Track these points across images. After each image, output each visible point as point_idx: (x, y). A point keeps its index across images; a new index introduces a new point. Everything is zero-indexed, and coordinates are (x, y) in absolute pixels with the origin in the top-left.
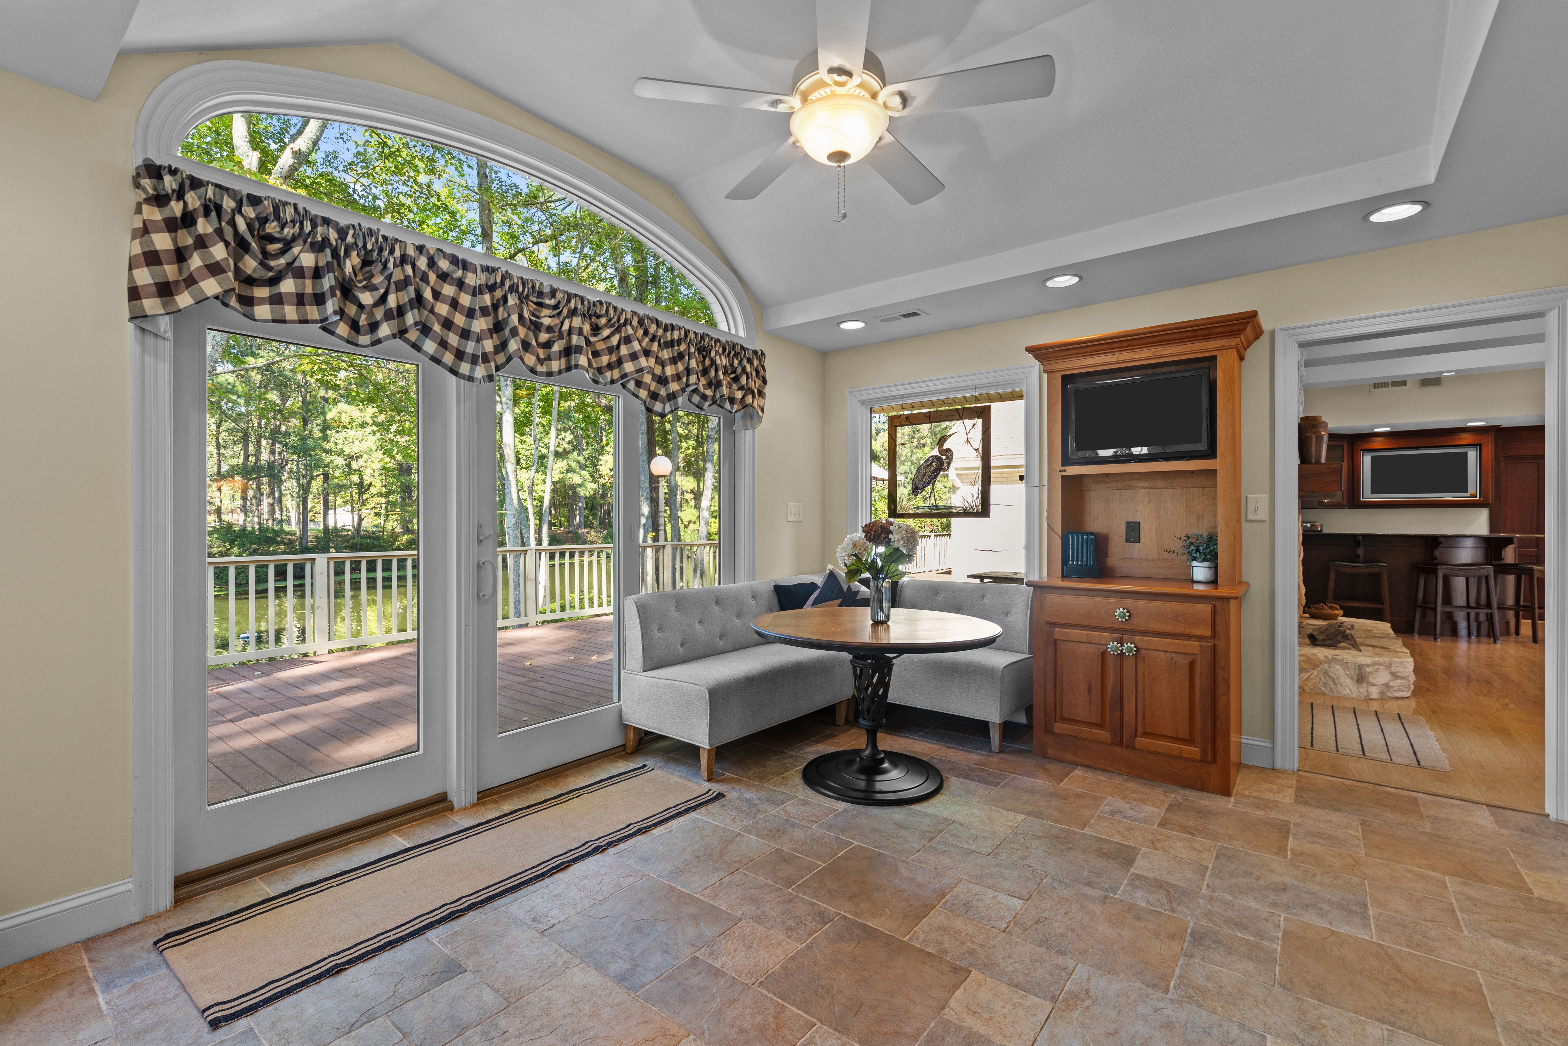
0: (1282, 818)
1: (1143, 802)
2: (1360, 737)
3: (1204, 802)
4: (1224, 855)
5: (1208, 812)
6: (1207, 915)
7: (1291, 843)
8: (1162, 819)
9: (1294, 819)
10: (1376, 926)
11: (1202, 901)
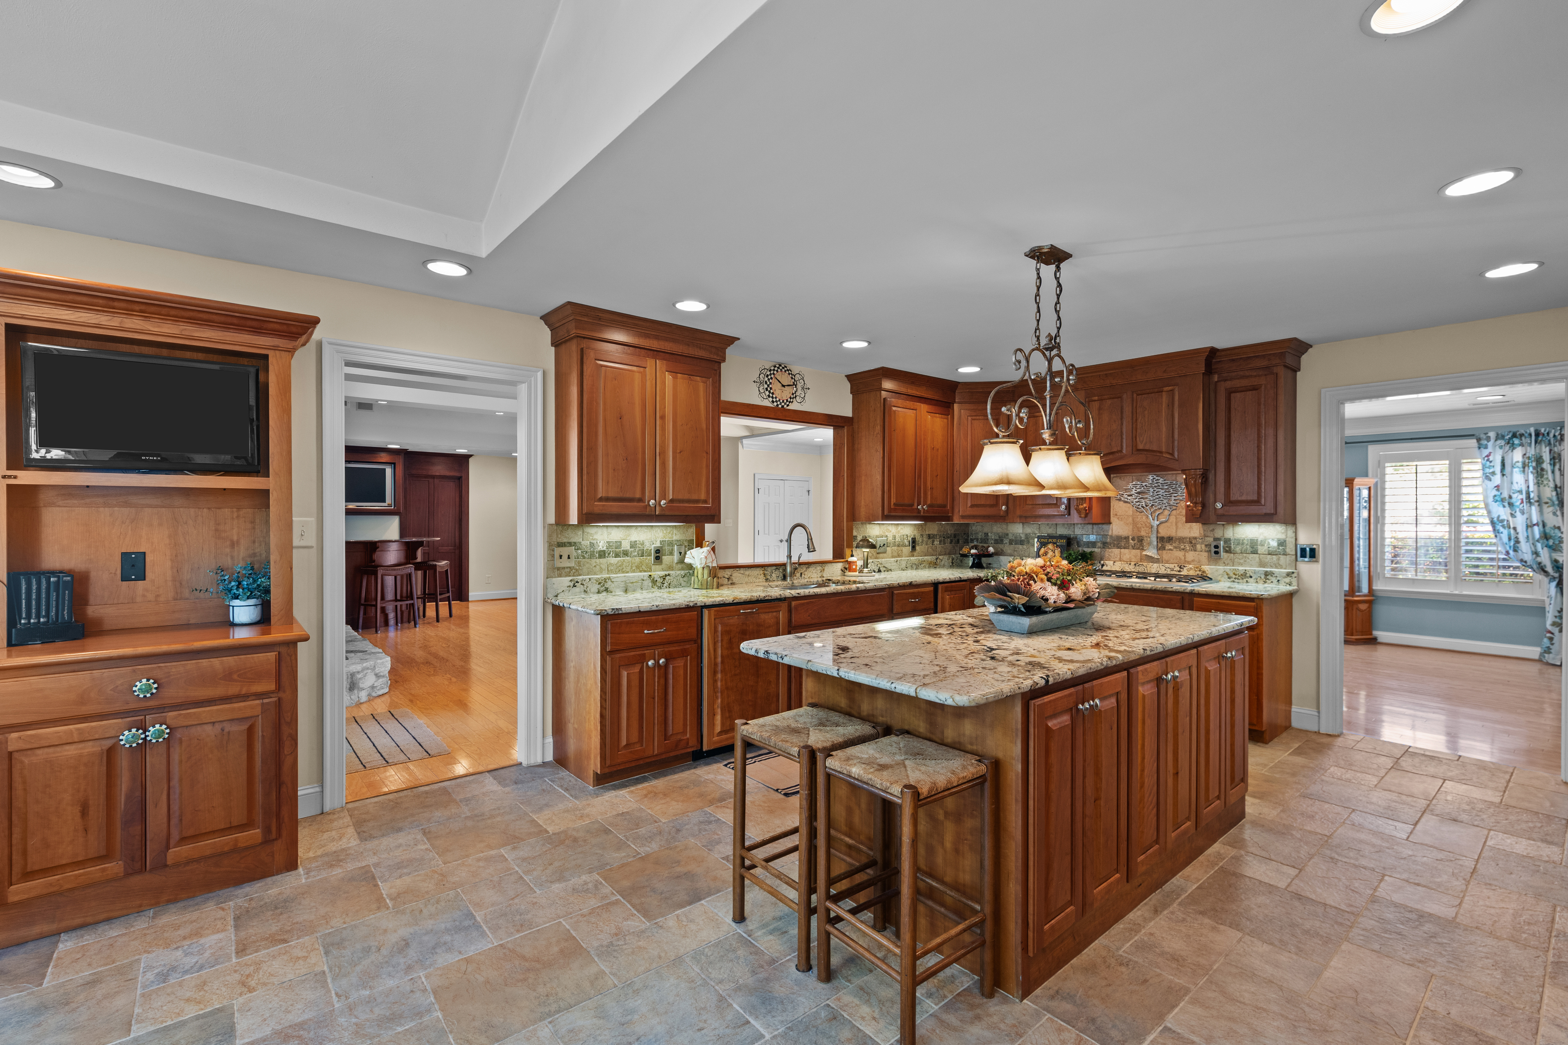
0: (360, 865)
1: (197, 934)
2: (374, 745)
3: (273, 892)
4: (333, 944)
5: (285, 901)
6: (357, 1032)
7: (385, 889)
8: (238, 943)
9: (371, 860)
10: (489, 928)
11: (342, 1020)
